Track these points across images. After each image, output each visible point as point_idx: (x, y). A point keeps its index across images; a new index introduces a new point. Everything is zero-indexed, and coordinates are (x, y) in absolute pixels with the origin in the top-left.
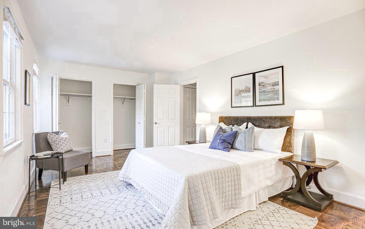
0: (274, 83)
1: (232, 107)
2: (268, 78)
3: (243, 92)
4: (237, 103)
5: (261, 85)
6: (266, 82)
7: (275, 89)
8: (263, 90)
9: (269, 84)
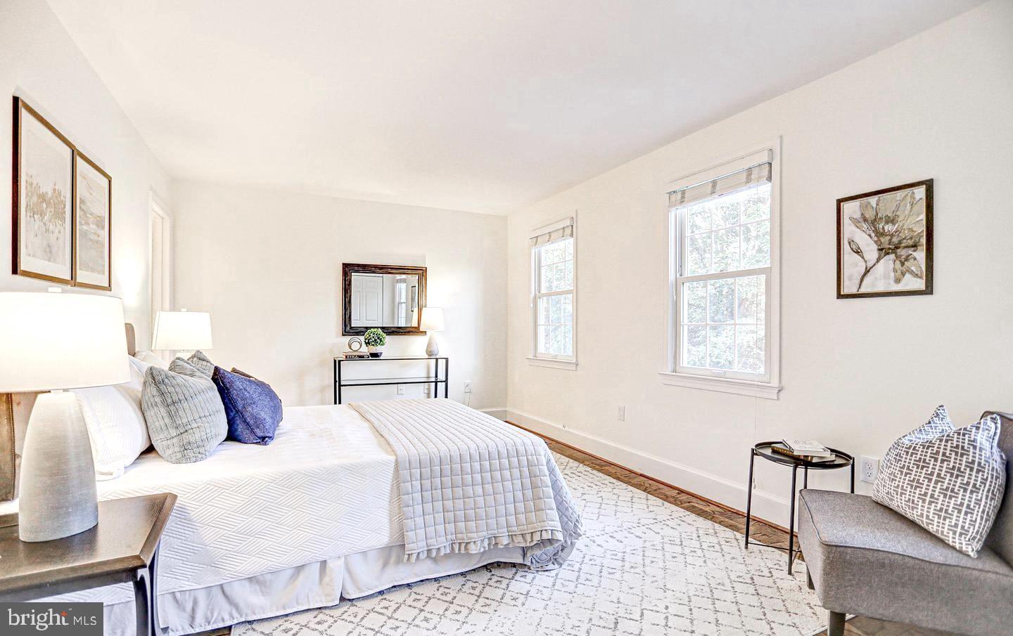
0: (99, 219)
2: (92, 192)
3: (47, 207)
6: (89, 205)
7: (100, 239)
9: (92, 214)
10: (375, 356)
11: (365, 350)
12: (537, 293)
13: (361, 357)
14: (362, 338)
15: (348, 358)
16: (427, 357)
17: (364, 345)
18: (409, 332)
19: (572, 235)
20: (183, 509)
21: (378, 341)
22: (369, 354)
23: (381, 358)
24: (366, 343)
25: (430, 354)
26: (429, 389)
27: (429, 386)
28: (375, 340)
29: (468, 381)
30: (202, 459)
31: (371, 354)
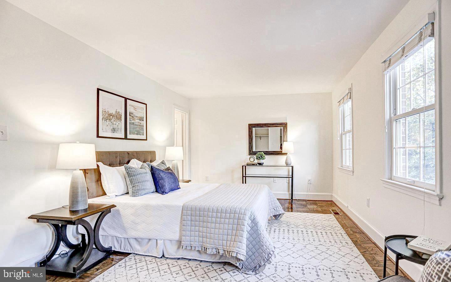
0: (140, 118)
1: (98, 136)
2: (136, 110)
3: (113, 117)
4: (106, 132)
5: (131, 116)
6: (135, 114)
7: (141, 124)
8: (133, 121)
9: (137, 117)
10: (260, 164)
11: (256, 161)
12: (343, 132)
13: (253, 165)
14: (255, 156)
15: (248, 165)
16: (286, 165)
17: (256, 159)
18: (279, 154)
19: (350, 98)
20: (118, 211)
21: (261, 157)
22: (257, 163)
23: (263, 165)
24: (257, 158)
25: (287, 164)
26: (289, 181)
27: (289, 179)
28: (259, 157)
29: (310, 178)
30: (137, 196)
31: (258, 163)
